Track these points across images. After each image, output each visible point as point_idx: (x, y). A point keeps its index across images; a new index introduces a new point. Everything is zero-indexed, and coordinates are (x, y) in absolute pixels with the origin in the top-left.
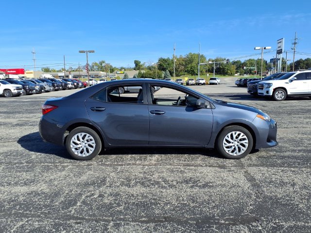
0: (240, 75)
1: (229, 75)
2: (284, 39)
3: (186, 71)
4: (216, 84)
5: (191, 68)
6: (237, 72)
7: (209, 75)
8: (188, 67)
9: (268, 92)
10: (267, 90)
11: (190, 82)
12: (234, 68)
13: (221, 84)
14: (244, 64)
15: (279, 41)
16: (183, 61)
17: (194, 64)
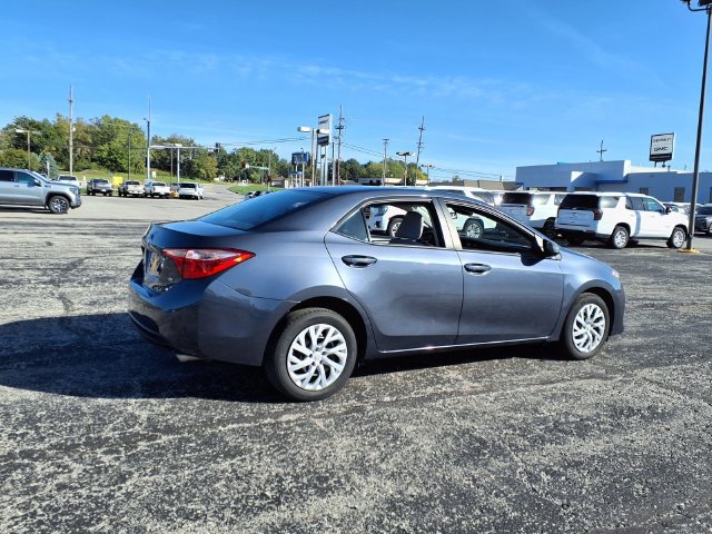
0: (226, 180)
1: (203, 179)
2: (331, 116)
3: (93, 160)
4: (196, 198)
5: (110, 154)
6: (218, 174)
7: (158, 174)
8: (101, 151)
9: (378, 224)
10: (377, 219)
11: (131, 188)
12: (212, 164)
13: (207, 199)
14: (233, 157)
15: (322, 120)
16: (86, 132)
17: (116, 144)
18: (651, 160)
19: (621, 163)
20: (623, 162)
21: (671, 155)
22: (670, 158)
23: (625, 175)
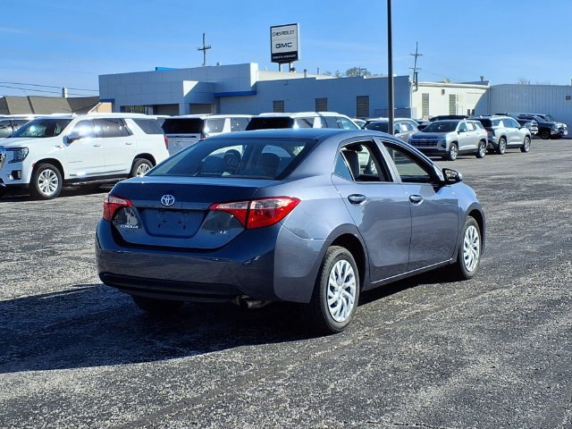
18: (273, 60)
19: (245, 68)
20: (248, 66)
21: (296, 53)
22: (296, 58)
23: (252, 84)
